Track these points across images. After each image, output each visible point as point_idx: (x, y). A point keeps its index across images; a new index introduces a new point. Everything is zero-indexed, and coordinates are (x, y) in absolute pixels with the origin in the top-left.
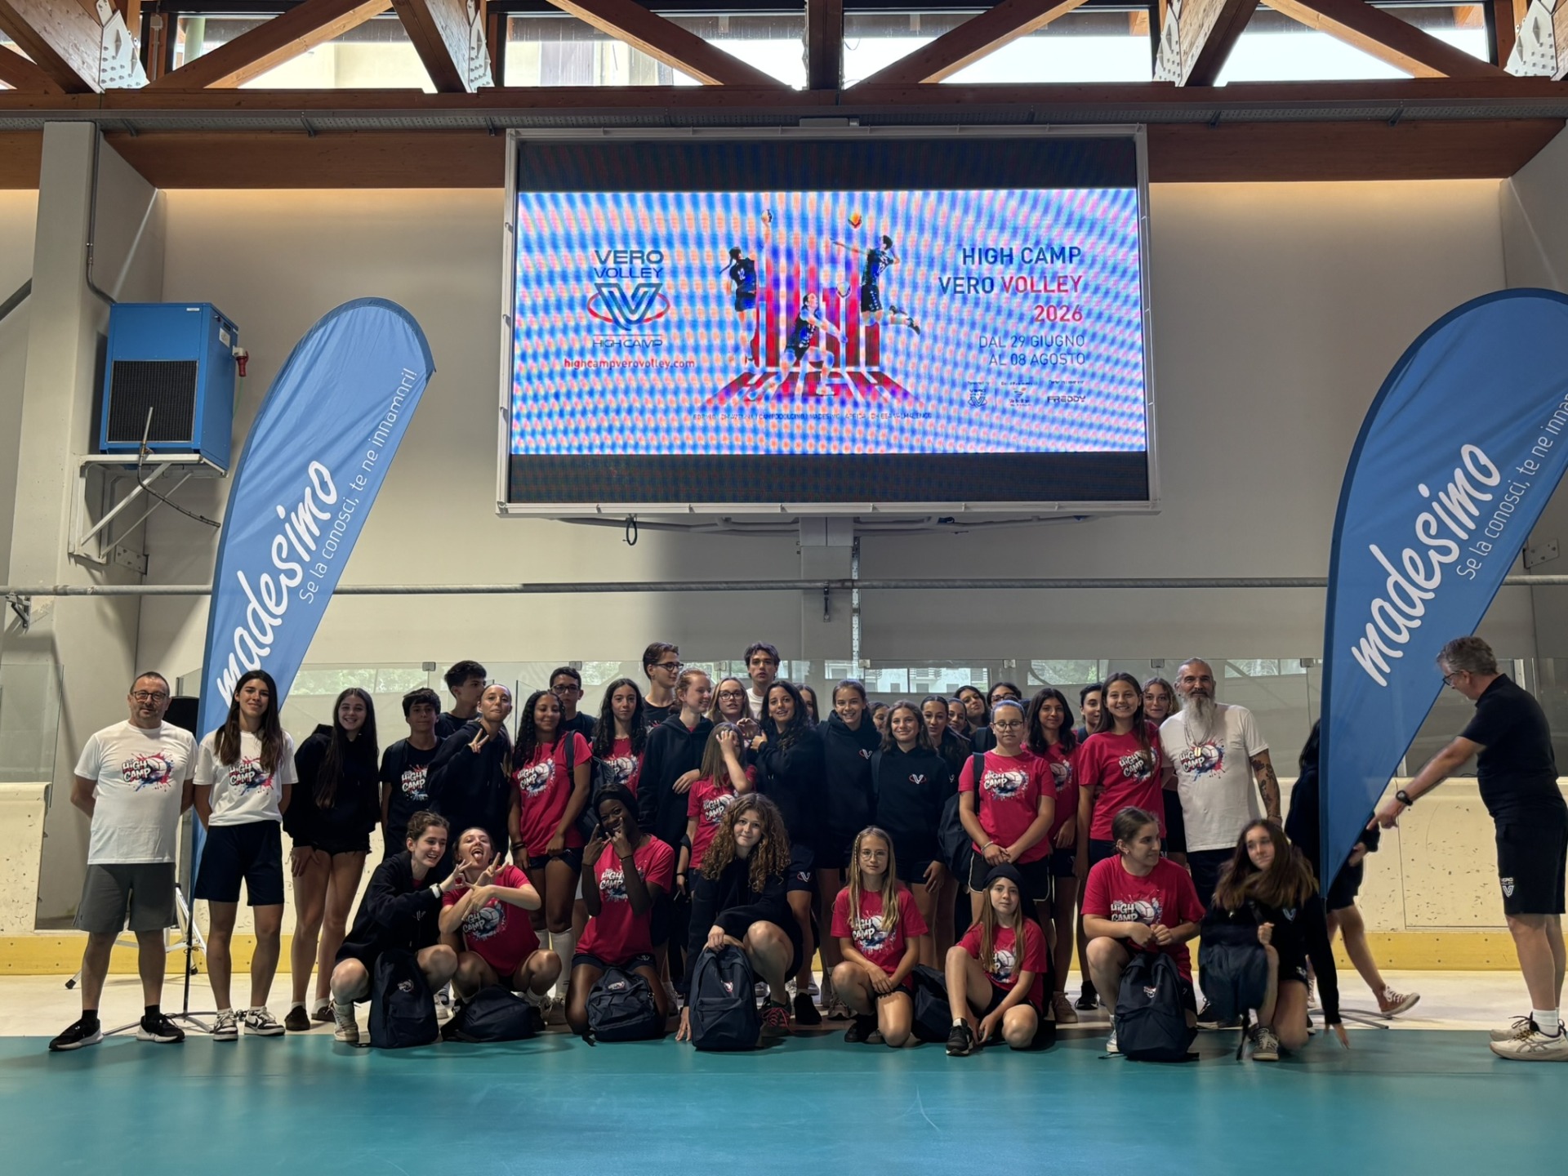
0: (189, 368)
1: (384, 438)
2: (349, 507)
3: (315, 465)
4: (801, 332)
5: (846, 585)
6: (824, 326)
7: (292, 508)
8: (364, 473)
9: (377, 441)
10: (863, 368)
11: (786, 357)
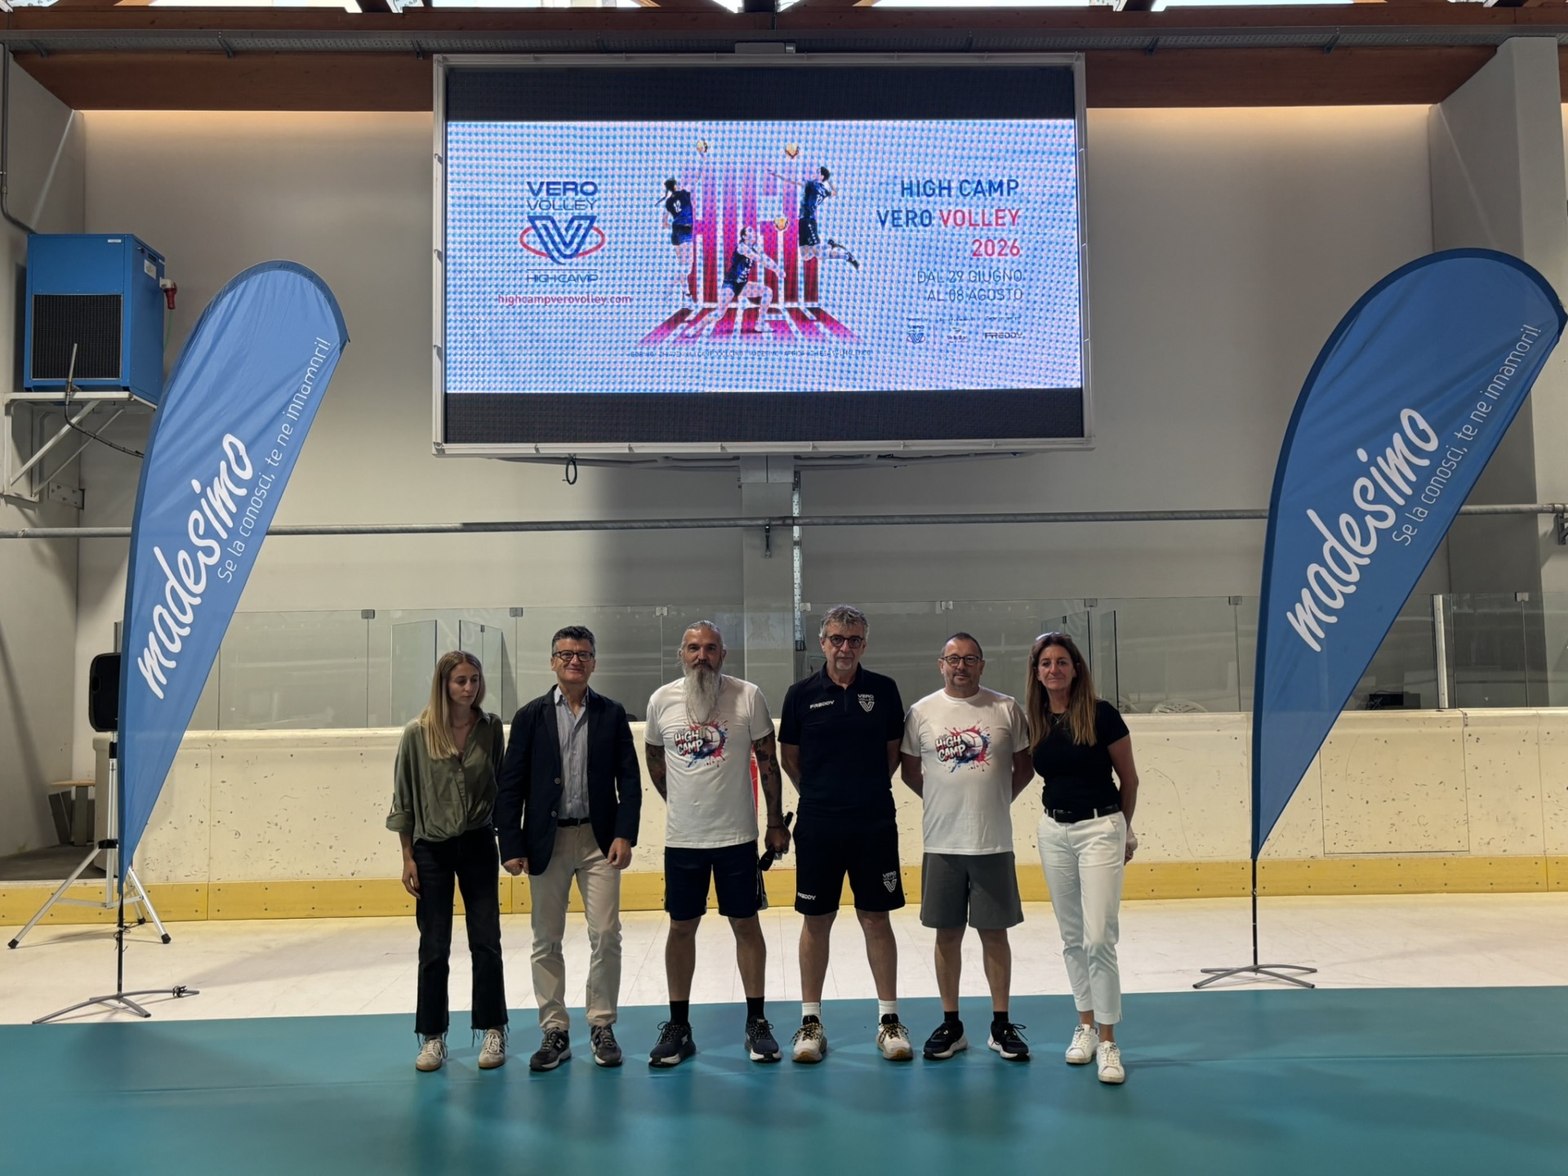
0: (114, 301)
1: (298, 411)
2: (265, 483)
3: (229, 438)
4: (738, 268)
5: (788, 521)
6: (763, 262)
7: (207, 483)
8: (279, 447)
9: (292, 413)
10: (802, 304)
11: (724, 292)
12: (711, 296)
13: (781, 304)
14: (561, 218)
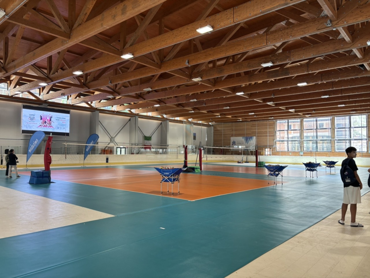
4: (45, 122)
6: (47, 122)
10: (50, 125)
11: (44, 124)
12: (43, 124)
13: (49, 125)
14: (32, 117)
